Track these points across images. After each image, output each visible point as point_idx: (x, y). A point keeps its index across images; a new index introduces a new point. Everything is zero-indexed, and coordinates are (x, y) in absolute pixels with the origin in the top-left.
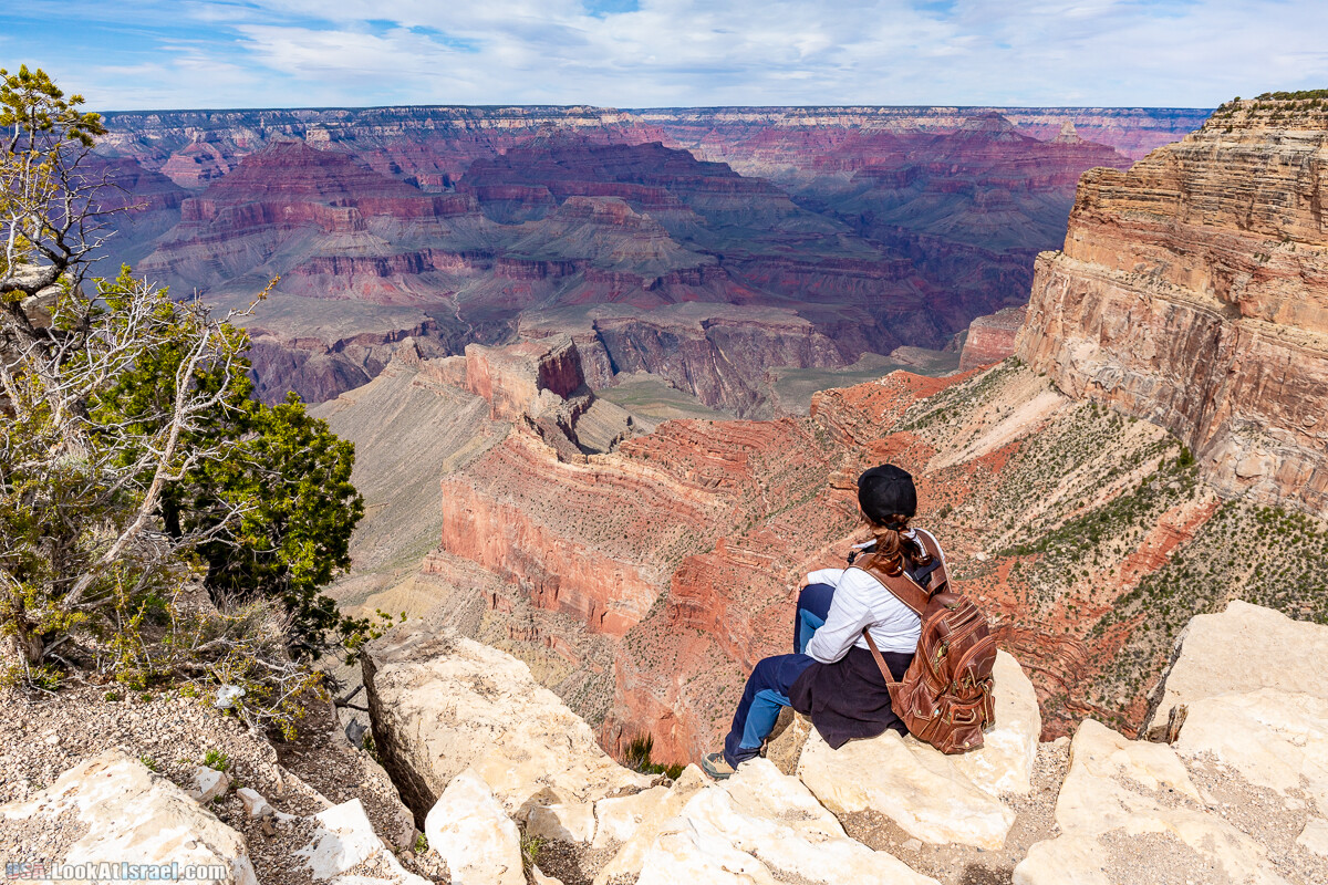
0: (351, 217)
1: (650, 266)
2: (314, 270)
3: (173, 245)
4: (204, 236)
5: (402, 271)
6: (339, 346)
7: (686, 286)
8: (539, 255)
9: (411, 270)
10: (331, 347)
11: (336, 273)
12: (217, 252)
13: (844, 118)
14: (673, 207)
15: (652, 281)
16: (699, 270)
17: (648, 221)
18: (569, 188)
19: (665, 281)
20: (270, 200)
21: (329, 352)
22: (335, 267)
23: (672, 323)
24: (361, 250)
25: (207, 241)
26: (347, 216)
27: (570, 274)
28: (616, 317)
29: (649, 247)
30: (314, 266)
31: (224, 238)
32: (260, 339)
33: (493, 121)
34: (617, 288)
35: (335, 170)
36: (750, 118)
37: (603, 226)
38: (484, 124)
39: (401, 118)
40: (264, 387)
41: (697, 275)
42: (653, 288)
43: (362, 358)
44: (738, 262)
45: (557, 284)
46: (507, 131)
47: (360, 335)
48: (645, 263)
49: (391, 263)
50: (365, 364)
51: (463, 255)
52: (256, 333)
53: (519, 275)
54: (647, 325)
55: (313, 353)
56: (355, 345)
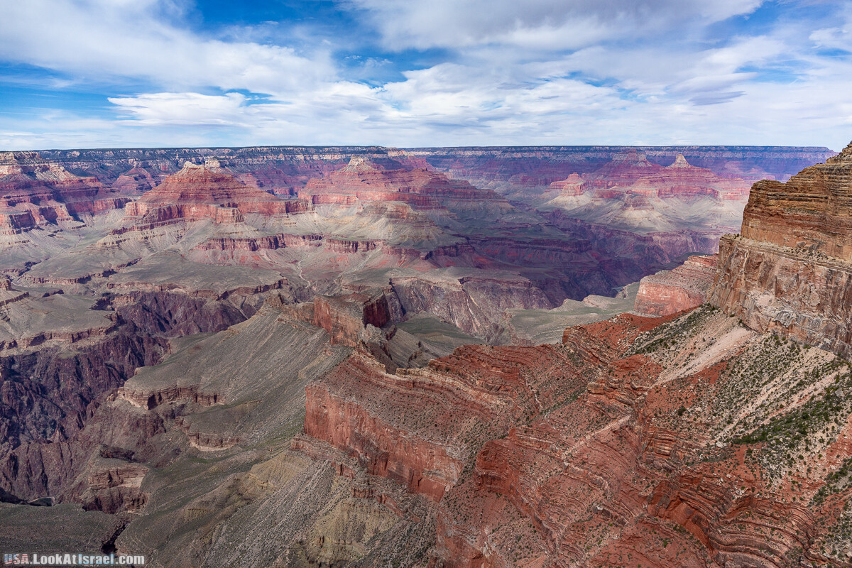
0: (234, 214)
1: (424, 245)
2: (208, 247)
3: (120, 231)
4: (140, 226)
5: (265, 248)
6: (225, 295)
7: (447, 257)
8: (353, 238)
9: (271, 247)
10: (220, 296)
11: (223, 249)
12: (147, 235)
13: (539, 153)
14: (435, 208)
15: (426, 254)
16: (455, 247)
17: (422, 216)
18: (369, 196)
19: (434, 254)
20: (182, 203)
21: (218, 299)
22: (223, 245)
23: (440, 280)
24: (240, 234)
25: (141, 228)
26: (231, 213)
27: (372, 249)
28: (404, 276)
29: (423, 232)
30: (209, 244)
31: (152, 227)
32: (174, 290)
33: (321, 156)
34: (403, 258)
35: (223, 185)
36: (480, 153)
37: (394, 220)
38: (315, 157)
39: (264, 154)
40: (175, 322)
41: (454, 250)
42: (427, 258)
43: (240, 303)
44: (478, 242)
45: (364, 256)
46: (330, 162)
47: (239, 288)
48: (420, 243)
49: (258, 243)
50: (242, 307)
51: (304, 238)
52: (171, 287)
53: (340, 250)
54: (424, 282)
55: (208, 300)
56: (236, 295)
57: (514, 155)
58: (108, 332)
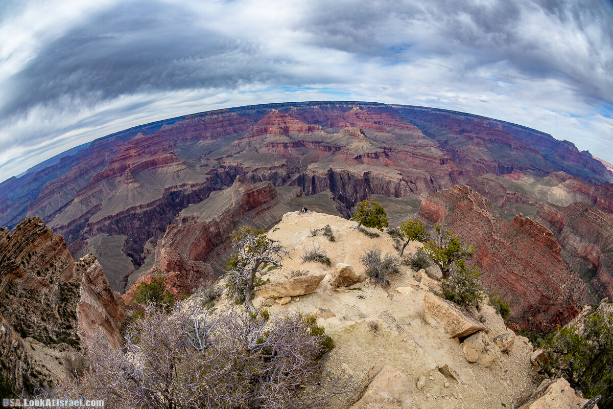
2: (267, 146)
4: (248, 136)
5: (291, 147)
6: (256, 170)
7: (368, 158)
8: (332, 145)
9: (294, 147)
10: (253, 170)
12: (251, 140)
13: (447, 113)
14: (386, 132)
15: (357, 156)
16: (375, 153)
19: (361, 156)
20: (267, 126)
24: (281, 141)
26: (279, 131)
27: (337, 151)
28: (339, 168)
29: (361, 144)
31: (253, 137)
32: (241, 166)
34: (348, 157)
36: (423, 110)
37: (352, 137)
38: (344, 106)
39: (321, 104)
42: (356, 158)
43: (262, 173)
45: (333, 153)
47: (264, 167)
48: (358, 150)
49: (289, 145)
51: (312, 143)
52: (241, 164)
53: (321, 150)
54: (347, 171)
55: (249, 172)
56: (261, 170)
57: (437, 112)
58: (202, 184)
